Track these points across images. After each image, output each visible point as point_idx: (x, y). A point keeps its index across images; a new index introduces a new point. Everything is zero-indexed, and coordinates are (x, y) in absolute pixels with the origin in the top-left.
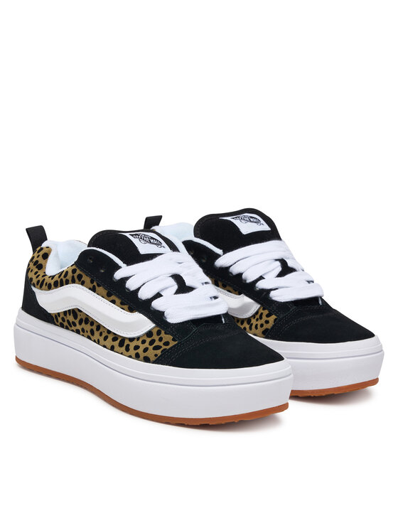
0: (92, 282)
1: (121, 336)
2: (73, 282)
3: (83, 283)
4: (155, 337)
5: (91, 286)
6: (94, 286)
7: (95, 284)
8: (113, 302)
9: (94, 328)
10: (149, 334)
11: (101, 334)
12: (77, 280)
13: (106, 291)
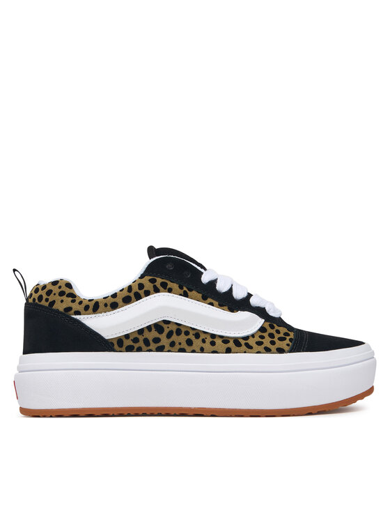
0: (181, 287)
1: (231, 338)
2: (157, 290)
3: (170, 291)
4: (270, 331)
5: (182, 292)
6: (185, 292)
7: (185, 289)
8: (211, 304)
9: (191, 337)
10: (262, 329)
11: (204, 341)
12: (161, 288)
13: (201, 295)
